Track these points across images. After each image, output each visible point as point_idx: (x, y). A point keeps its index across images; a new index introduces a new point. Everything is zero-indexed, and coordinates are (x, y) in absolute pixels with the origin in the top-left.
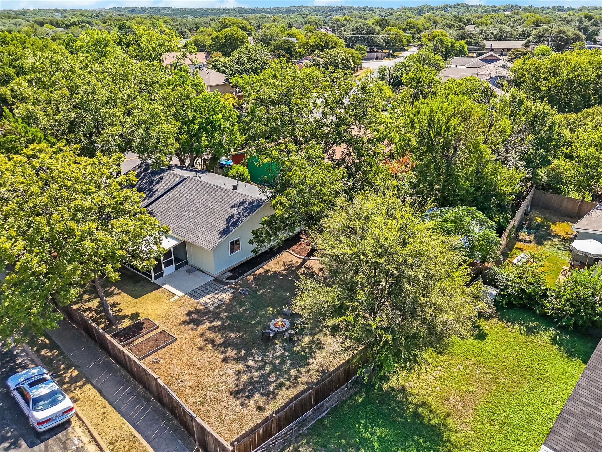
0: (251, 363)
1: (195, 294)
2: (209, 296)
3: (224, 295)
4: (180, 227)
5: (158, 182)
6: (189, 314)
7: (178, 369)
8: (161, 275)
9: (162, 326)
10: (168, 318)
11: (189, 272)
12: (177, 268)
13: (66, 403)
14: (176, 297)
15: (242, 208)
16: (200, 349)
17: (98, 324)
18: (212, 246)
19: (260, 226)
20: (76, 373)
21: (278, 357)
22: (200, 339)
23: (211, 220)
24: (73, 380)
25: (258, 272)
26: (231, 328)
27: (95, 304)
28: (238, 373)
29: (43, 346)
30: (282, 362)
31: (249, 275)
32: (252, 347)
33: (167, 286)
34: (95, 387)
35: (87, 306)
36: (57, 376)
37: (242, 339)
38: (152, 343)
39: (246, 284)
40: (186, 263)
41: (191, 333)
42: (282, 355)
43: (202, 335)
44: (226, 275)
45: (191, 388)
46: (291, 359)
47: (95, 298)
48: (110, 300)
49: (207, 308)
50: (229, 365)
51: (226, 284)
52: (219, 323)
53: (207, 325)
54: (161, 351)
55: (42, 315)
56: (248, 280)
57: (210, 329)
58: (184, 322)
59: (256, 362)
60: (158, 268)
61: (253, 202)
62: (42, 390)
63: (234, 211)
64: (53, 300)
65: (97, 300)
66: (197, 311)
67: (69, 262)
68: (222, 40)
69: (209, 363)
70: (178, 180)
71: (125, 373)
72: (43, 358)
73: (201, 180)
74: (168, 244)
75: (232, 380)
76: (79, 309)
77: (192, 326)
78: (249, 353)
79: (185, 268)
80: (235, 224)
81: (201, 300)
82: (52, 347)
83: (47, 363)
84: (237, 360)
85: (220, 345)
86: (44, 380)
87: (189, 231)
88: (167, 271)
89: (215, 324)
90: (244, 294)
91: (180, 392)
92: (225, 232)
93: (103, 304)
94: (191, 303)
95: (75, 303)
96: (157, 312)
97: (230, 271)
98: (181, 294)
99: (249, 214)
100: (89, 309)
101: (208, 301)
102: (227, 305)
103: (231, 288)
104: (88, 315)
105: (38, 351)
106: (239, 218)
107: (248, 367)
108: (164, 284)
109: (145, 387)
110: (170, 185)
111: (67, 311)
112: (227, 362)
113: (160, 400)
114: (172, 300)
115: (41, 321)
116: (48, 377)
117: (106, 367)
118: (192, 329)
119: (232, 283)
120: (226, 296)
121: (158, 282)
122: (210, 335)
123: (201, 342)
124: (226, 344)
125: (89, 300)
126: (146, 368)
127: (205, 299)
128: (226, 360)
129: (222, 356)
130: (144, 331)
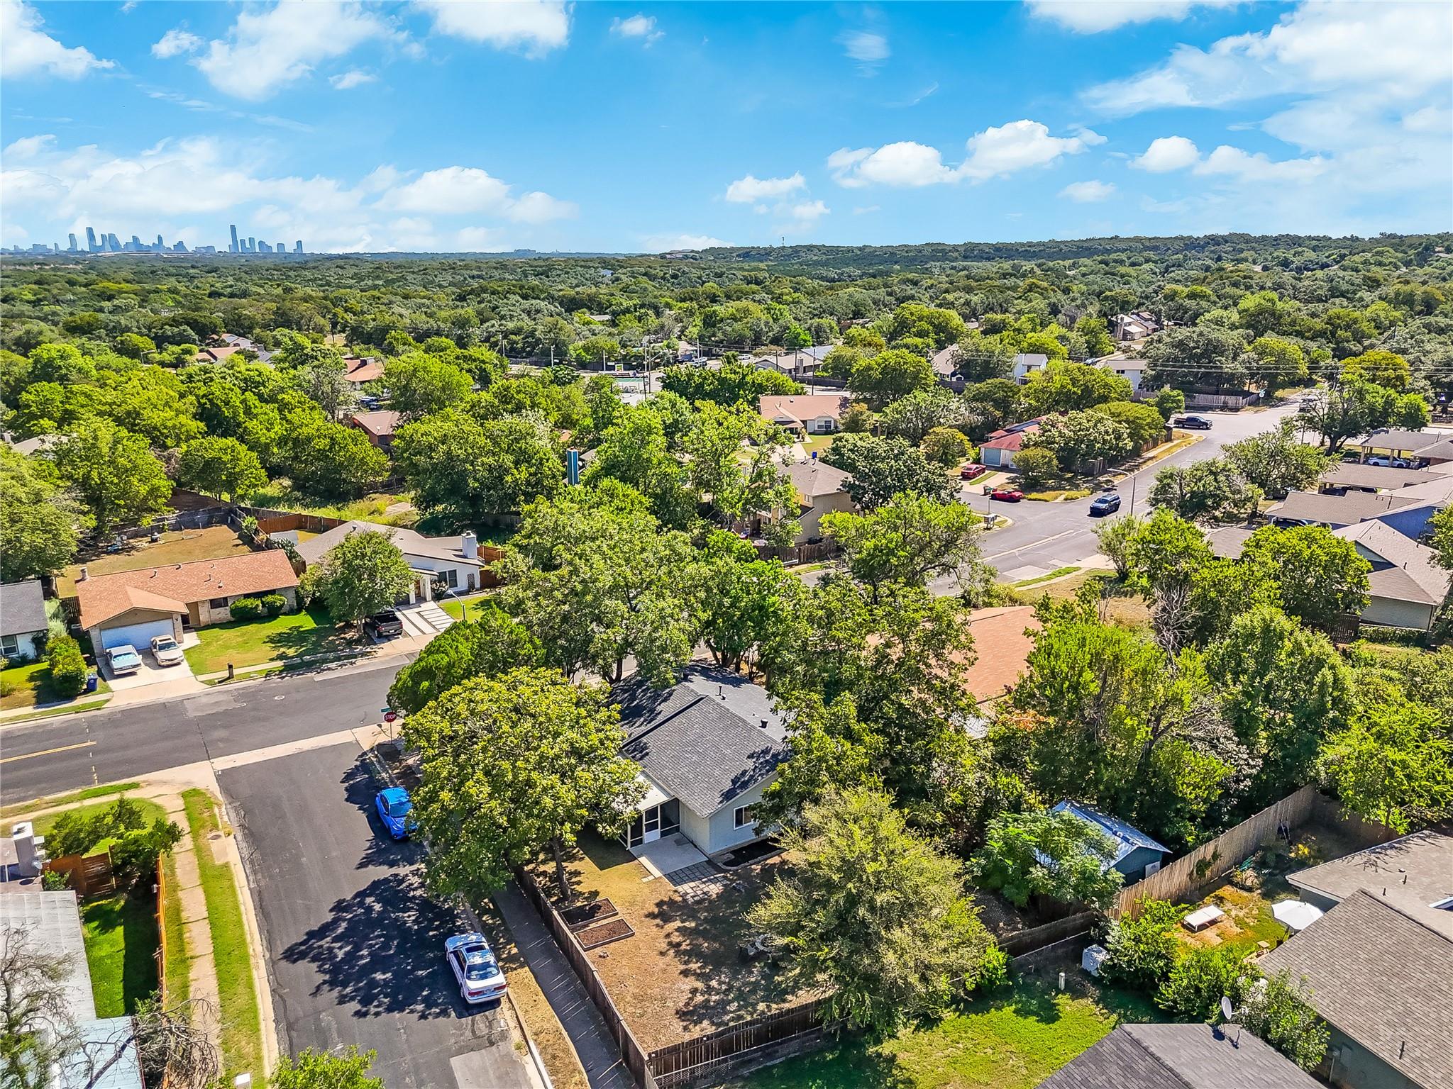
0: (714, 983)
1: (676, 878)
2: (692, 884)
3: (712, 886)
4: (676, 776)
5: (665, 700)
6: (659, 905)
7: (626, 971)
8: (640, 842)
9: (622, 913)
10: (632, 904)
11: (678, 843)
12: (663, 834)
13: (499, 979)
14: (651, 878)
15: (762, 760)
16: (662, 954)
17: (549, 896)
18: (707, 812)
19: (760, 799)
20: (515, 951)
21: (750, 983)
22: (662, 940)
23: (717, 772)
24: (512, 958)
25: (770, 861)
26: (705, 935)
27: (551, 867)
28: (694, 991)
29: (486, 911)
30: (753, 992)
31: (757, 863)
32: (723, 964)
33: (643, 860)
34: (532, 971)
35: (542, 868)
36: (495, 950)
37: (715, 952)
38: (604, 932)
39: (747, 876)
40: (677, 829)
41: (655, 929)
42: (757, 983)
43: (668, 936)
44: (725, 857)
45: (635, 996)
46: (765, 990)
47: (552, 860)
48: (570, 866)
49: (685, 900)
50: (687, 980)
51: (720, 870)
52: (693, 925)
53: (678, 924)
54: (612, 945)
55: (493, 871)
56: (752, 870)
57: (678, 929)
58: (651, 915)
59: (720, 983)
60: (637, 831)
61: (779, 754)
62: (476, 959)
63: (750, 764)
64: (506, 855)
65: (554, 864)
66: (672, 903)
67: (528, 817)
68: (877, 375)
69: (664, 971)
70: (692, 699)
71: (565, 961)
72: (484, 924)
73: (722, 703)
74: (655, 797)
75: (684, 998)
76: (532, 871)
77: (658, 921)
78: (717, 970)
79: (676, 836)
80: (745, 785)
81: (680, 888)
82: (495, 913)
83: (487, 931)
84: (699, 976)
85: (685, 952)
86: (482, 948)
87: (686, 784)
88: (650, 837)
89: (687, 924)
90: (739, 891)
91: (620, 998)
92: (728, 795)
93: (560, 870)
94: (667, 890)
95: (529, 862)
96: (623, 893)
97: (733, 852)
98: (658, 873)
99: (768, 771)
100: (544, 873)
101: (689, 891)
102: (710, 902)
103: (725, 877)
104: (541, 881)
105: (480, 916)
106: (752, 776)
107: (709, 987)
108: (641, 855)
109: (582, 981)
110: (679, 707)
111: (519, 871)
112: (686, 976)
113: (594, 998)
114: (645, 880)
115: (490, 877)
116: (486, 945)
117: (548, 951)
118: (657, 925)
119: (728, 871)
120: (714, 889)
121: (633, 850)
122: (676, 938)
123: (663, 945)
124: (694, 953)
125: (544, 862)
126: (588, 961)
127: (686, 888)
128: (685, 973)
129: (683, 967)
130: (598, 916)
